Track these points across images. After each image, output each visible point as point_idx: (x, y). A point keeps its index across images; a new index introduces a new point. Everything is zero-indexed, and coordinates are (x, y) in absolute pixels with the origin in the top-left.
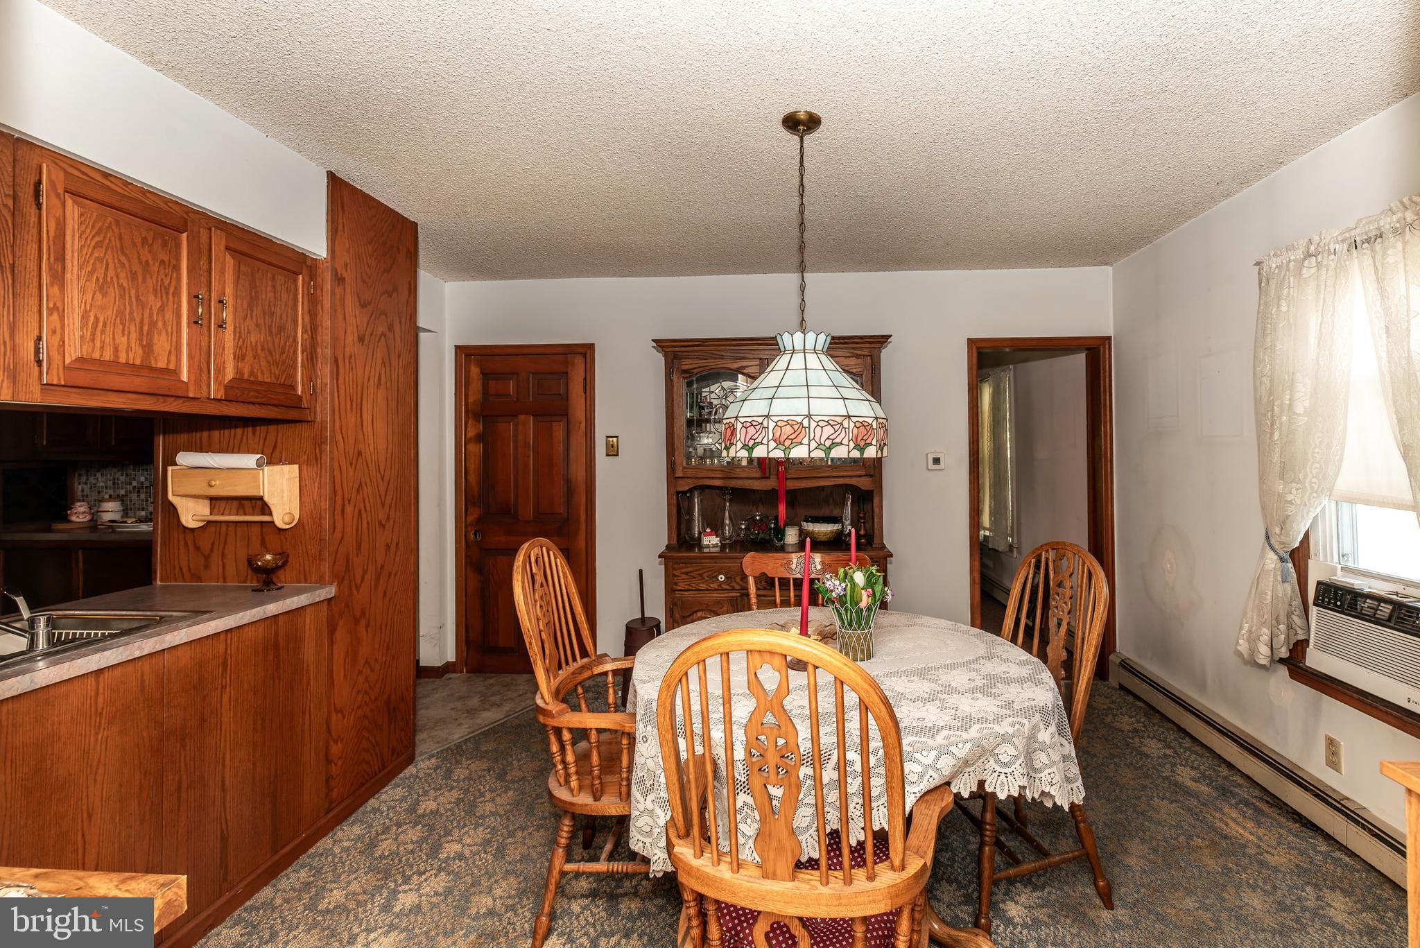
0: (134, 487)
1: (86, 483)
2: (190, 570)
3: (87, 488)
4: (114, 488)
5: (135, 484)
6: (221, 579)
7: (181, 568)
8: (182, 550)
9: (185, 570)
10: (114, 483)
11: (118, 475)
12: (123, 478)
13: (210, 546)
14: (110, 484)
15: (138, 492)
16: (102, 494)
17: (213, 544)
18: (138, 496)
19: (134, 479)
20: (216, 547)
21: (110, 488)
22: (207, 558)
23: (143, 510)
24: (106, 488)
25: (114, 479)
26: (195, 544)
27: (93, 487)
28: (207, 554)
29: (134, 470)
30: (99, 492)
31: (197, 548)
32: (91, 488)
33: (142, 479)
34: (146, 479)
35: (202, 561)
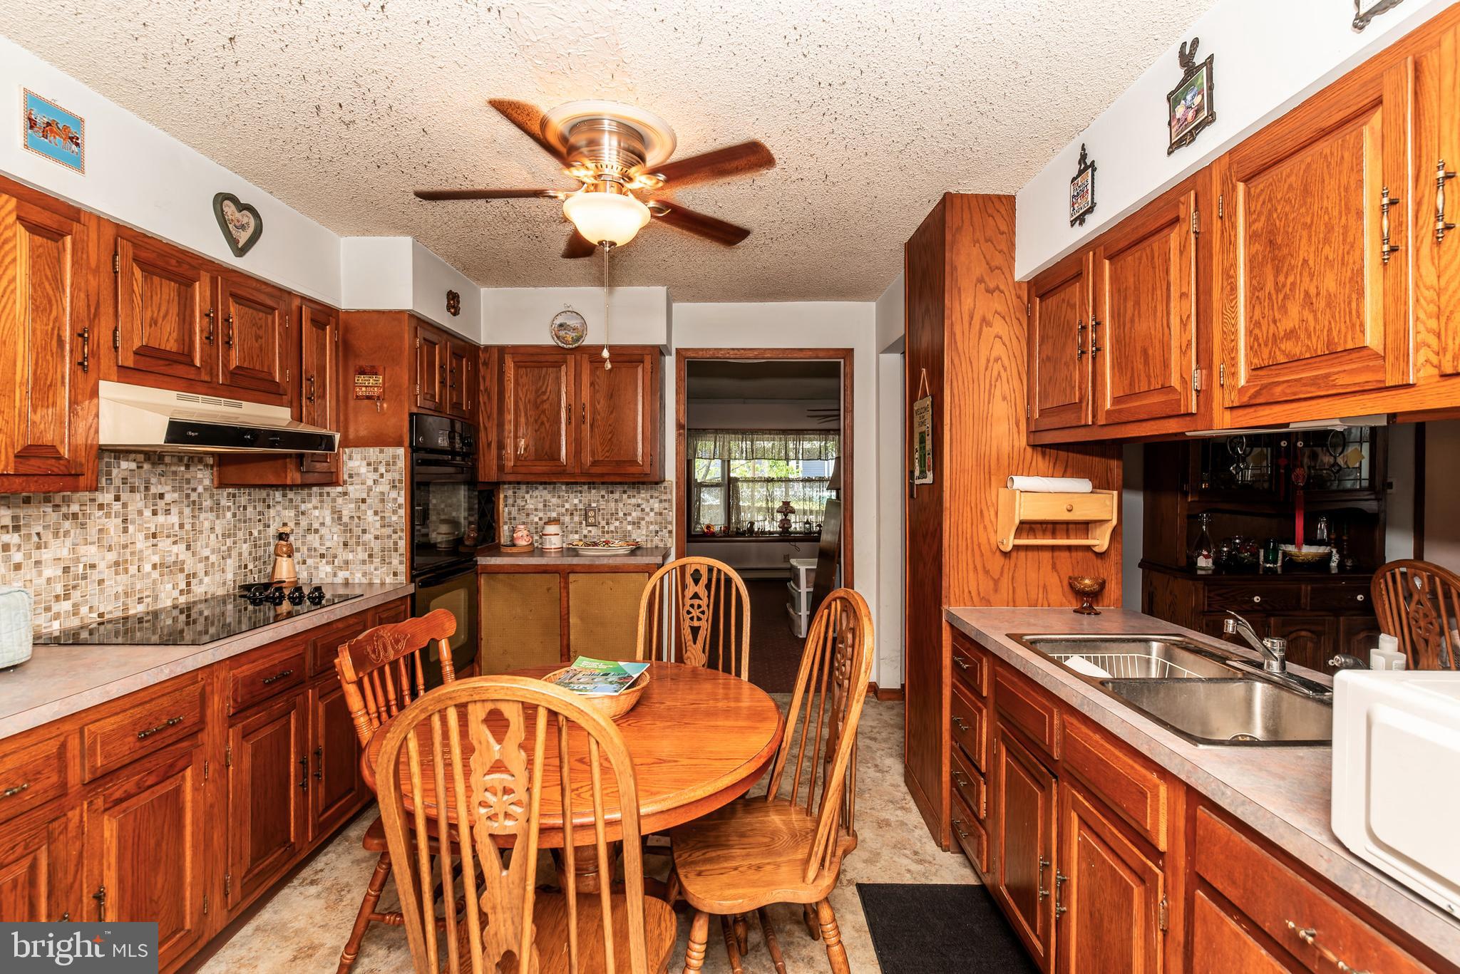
0: (567, 510)
1: (513, 506)
2: (979, 594)
3: (514, 511)
4: (544, 510)
5: (567, 506)
6: (1011, 603)
7: (970, 592)
8: (971, 574)
9: (974, 593)
10: (545, 506)
11: (548, 497)
12: (555, 501)
13: (999, 569)
14: (541, 506)
15: (572, 514)
16: (531, 517)
17: (1002, 568)
18: (572, 519)
19: (567, 501)
20: (1006, 570)
21: (541, 510)
22: (996, 582)
23: (576, 532)
24: (536, 510)
25: (545, 501)
26: (984, 567)
27: (521, 509)
28: (996, 577)
29: (567, 492)
30: (528, 515)
31: (987, 572)
32: (519, 510)
33: (576, 501)
34: (580, 501)
35: (991, 583)
